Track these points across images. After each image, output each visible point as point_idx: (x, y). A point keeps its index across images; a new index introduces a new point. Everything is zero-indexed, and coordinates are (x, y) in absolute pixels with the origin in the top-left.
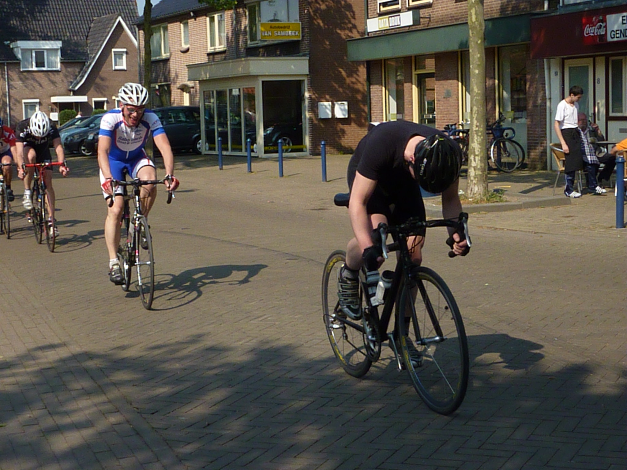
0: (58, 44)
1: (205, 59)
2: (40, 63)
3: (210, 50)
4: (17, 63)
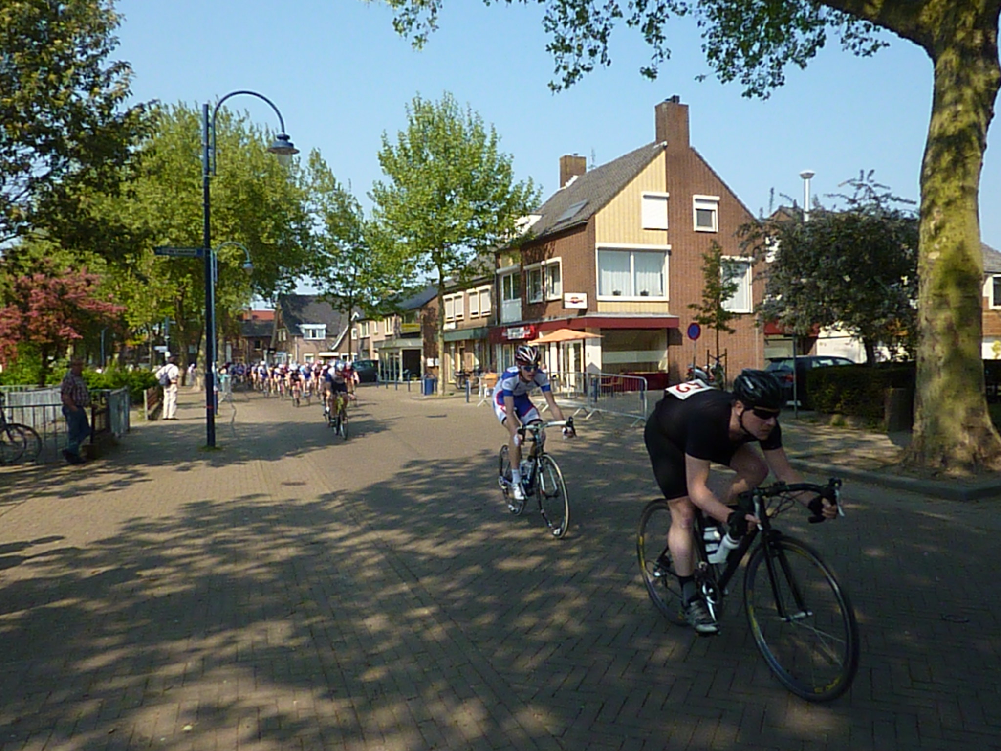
0: (324, 326)
1: (384, 338)
2: (314, 336)
3: (387, 334)
4: (302, 336)
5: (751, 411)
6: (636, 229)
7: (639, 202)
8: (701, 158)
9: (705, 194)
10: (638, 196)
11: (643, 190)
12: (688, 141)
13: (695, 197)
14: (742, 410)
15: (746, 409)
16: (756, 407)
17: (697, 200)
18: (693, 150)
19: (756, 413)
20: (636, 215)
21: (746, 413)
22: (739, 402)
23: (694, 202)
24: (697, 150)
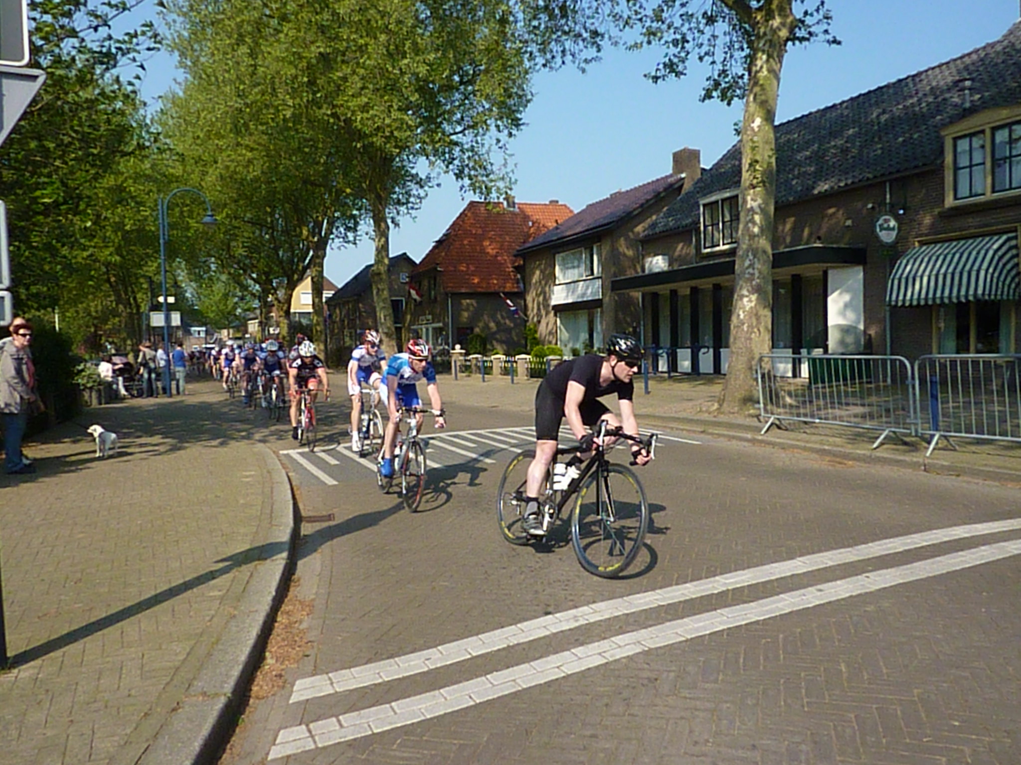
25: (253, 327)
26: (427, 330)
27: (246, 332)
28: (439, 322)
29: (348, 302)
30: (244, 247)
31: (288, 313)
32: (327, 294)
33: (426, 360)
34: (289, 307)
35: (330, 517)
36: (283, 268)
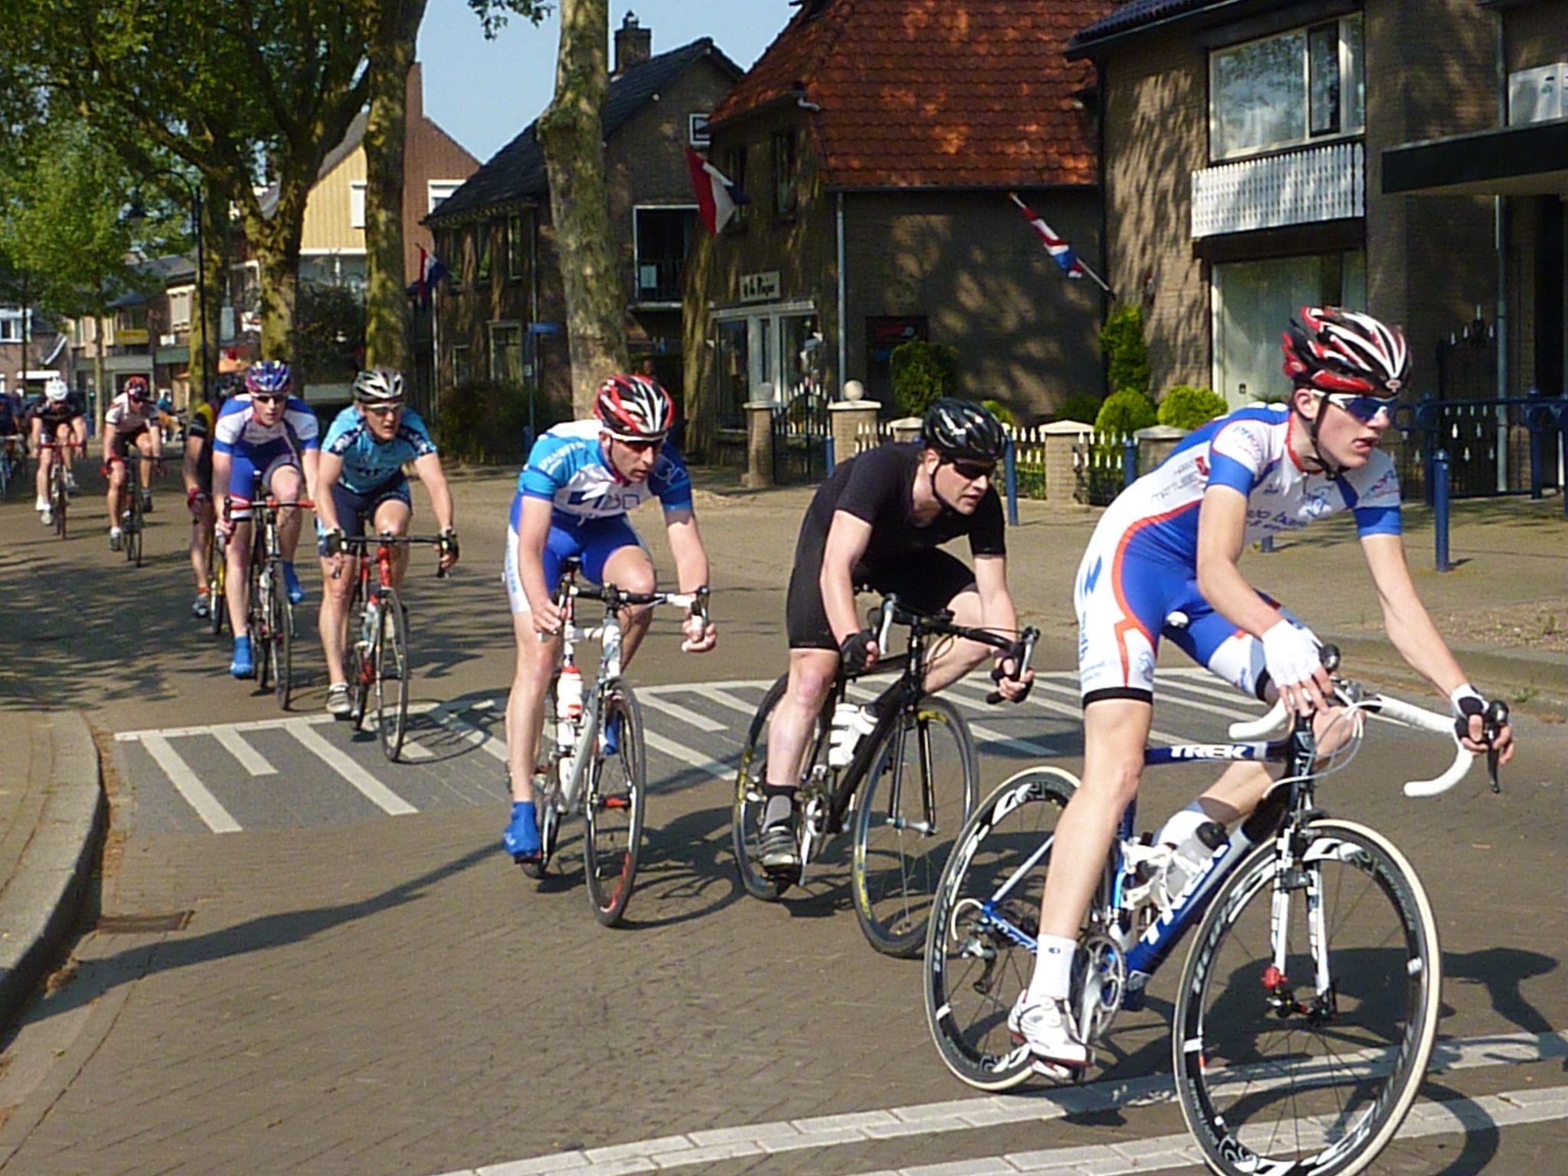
5: (951, 466)
6: (343, 228)
7: (347, 195)
8: (441, 131)
9: (448, 178)
10: (346, 187)
11: (352, 178)
12: (421, 110)
13: (431, 182)
14: (936, 463)
15: (941, 463)
16: (959, 461)
17: (434, 187)
18: (428, 121)
19: (959, 469)
20: (343, 212)
21: (943, 468)
22: (931, 451)
23: (430, 190)
24: (433, 119)
25: (181, 307)
26: (765, 323)
27: (163, 327)
28: (801, 295)
29: (501, 221)
30: (140, 27)
31: (290, 260)
32: (439, 190)
33: (654, 445)
34: (295, 241)
35: (178, 920)
36: (272, 101)
